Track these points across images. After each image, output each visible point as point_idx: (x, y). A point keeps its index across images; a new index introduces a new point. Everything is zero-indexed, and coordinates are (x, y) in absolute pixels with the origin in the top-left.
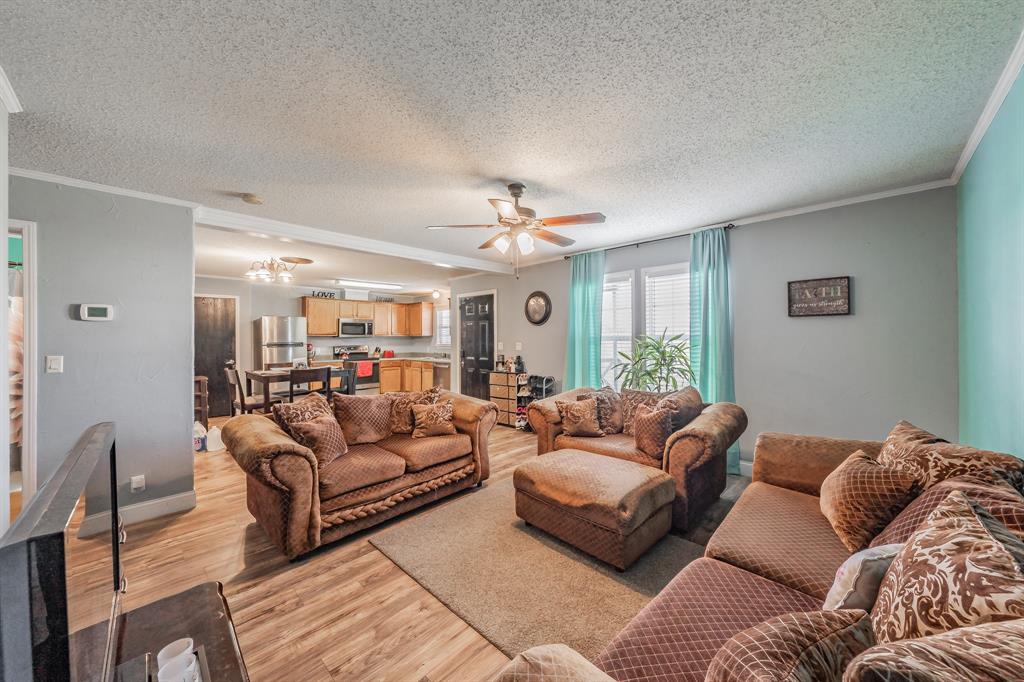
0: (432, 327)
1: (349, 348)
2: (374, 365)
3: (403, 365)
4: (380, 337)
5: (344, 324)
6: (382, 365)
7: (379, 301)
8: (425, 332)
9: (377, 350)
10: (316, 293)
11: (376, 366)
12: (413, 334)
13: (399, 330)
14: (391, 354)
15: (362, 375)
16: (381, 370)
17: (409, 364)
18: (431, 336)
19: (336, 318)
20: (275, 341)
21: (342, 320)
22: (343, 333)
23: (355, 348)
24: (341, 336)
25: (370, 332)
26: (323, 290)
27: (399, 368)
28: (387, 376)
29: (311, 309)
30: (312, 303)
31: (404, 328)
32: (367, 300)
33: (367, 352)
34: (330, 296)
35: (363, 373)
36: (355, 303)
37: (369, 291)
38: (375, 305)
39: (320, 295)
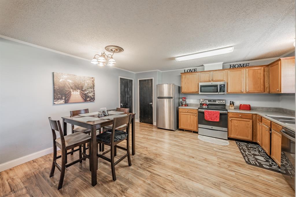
2: (221, 114)
3: (255, 119)
4: (236, 94)
5: (202, 86)
6: (230, 115)
7: (233, 67)
8: (287, 89)
10: (186, 71)
11: (224, 115)
12: (272, 91)
13: (255, 88)
14: (248, 107)
19: (197, 83)
21: (201, 84)
22: (201, 92)
24: (200, 93)
25: (223, 91)
26: (189, 68)
27: (251, 121)
28: (236, 125)
29: (183, 79)
30: (184, 76)
31: (262, 87)
32: (221, 68)
33: (225, 105)
34: (194, 71)
35: (211, 119)
36: (212, 72)
37: (223, 62)
38: (229, 71)
39: (188, 71)
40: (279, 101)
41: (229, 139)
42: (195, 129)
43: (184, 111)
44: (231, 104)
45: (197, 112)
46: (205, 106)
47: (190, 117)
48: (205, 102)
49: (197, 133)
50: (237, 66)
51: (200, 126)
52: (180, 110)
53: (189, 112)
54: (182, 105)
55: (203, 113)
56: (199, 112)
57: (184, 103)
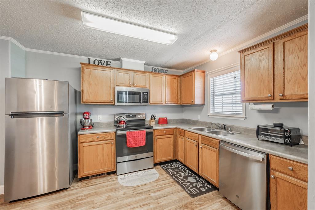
0: (204, 96)
1: (128, 116)
2: (147, 134)
3: (176, 134)
4: (155, 105)
5: (119, 93)
6: (155, 133)
7: (154, 72)
8: (198, 101)
9: (153, 117)
10: (92, 62)
11: (150, 135)
12: (185, 102)
13: (172, 99)
14: (164, 121)
15: (134, 146)
16: (155, 138)
17: (183, 133)
18: (203, 105)
19: (112, 86)
20: (56, 109)
21: (118, 89)
22: (118, 102)
23: (134, 115)
24: (117, 104)
25: (146, 100)
26: (99, 58)
27: (172, 136)
28: (161, 144)
29: (86, 77)
30: (87, 70)
31: (176, 98)
32: (143, 69)
33: (144, 120)
34: (107, 64)
35: (136, 144)
36: (132, 73)
37: (144, 62)
38: (151, 75)
39: (97, 63)
40: (182, 112)
41: (155, 165)
42: (111, 168)
43: (91, 139)
44: (152, 118)
45: (114, 137)
46: (122, 125)
47: (103, 149)
48: (121, 118)
49: (114, 172)
50: (157, 71)
51: (119, 159)
52: (81, 139)
53: (99, 139)
54: (83, 127)
55: (125, 136)
56: (118, 136)
57: (87, 123)
